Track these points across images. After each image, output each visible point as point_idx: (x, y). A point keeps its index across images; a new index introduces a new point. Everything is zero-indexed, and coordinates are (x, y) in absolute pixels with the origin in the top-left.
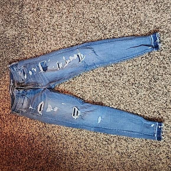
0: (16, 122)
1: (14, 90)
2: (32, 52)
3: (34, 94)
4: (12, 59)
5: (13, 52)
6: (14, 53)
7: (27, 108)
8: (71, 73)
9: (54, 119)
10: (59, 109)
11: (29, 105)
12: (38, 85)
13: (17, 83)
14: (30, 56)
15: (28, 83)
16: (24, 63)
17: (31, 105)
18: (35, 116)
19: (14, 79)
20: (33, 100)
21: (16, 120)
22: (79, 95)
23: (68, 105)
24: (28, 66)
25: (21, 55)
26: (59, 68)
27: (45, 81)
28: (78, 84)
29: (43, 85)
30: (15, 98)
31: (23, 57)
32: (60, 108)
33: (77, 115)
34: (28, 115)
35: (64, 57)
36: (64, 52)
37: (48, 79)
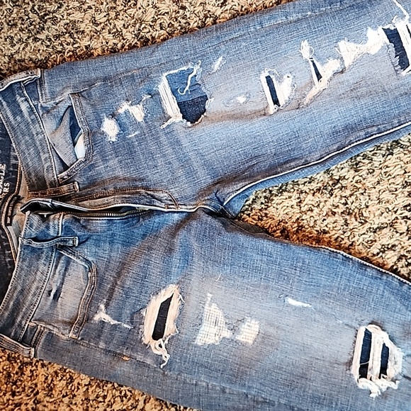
0: (14, 394)
1: (11, 217)
2: (119, 24)
3: (127, 243)
4: (11, 57)
5: (15, 25)
6: (21, 30)
7: (82, 322)
8: (350, 129)
9: (236, 389)
10: (272, 331)
11: (90, 304)
12: (153, 197)
13: (28, 181)
14: (110, 43)
15: (93, 183)
16: (75, 80)
17: (107, 305)
18: (123, 368)
19: (13, 161)
20: (119, 274)
21: (15, 383)
22: (390, 258)
23: (320, 312)
24: (96, 92)
25: (57, 37)
26: (276, 102)
27: (190, 173)
28: (386, 196)
29: (176, 196)
30: (12, 263)
31: (70, 47)
32: (271, 325)
33: (384, 369)
34: (85, 359)
35: (305, 44)
36: (305, 18)
37: (207, 165)
